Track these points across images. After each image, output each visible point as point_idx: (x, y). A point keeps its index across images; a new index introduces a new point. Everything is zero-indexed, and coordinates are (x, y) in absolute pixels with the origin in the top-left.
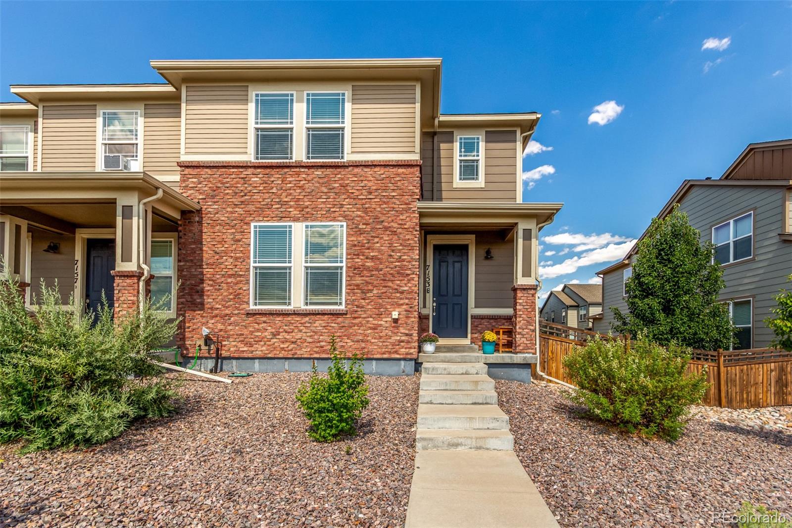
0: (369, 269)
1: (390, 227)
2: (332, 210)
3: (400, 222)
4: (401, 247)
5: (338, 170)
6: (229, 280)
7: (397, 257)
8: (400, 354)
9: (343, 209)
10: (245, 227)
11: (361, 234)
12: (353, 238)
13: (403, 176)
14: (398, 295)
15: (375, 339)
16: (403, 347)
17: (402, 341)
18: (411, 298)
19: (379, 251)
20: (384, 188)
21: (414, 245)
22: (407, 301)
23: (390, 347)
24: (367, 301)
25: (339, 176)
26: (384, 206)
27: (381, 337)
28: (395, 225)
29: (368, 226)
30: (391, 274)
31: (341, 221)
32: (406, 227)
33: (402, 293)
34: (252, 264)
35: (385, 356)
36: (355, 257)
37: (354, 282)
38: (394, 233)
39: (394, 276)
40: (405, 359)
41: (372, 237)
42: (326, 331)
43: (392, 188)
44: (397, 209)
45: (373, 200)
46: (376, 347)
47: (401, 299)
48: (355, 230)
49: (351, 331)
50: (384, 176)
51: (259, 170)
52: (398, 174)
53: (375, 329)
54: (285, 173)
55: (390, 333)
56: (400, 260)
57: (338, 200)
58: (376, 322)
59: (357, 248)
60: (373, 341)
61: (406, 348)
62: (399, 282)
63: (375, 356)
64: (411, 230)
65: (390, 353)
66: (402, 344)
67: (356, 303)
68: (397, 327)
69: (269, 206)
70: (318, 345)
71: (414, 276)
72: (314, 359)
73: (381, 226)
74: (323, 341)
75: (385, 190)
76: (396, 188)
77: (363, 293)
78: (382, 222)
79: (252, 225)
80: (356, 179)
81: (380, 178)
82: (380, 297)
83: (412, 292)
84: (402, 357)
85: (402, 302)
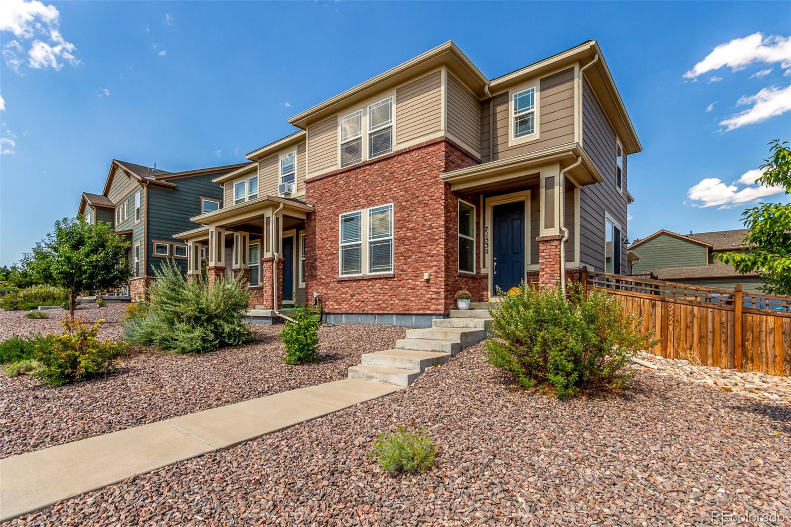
0: (409, 239)
1: (423, 201)
2: (385, 194)
3: (430, 195)
4: (431, 217)
5: (388, 161)
6: (329, 258)
7: (428, 226)
8: (430, 310)
9: (392, 192)
10: (336, 218)
11: (403, 210)
12: (398, 215)
13: (432, 153)
14: (429, 258)
15: (414, 297)
16: (433, 304)
17: (433, 299)
18: (439, 260)
19: (416, 222)
20: (419, 168)
21: (441, 212)
22: (436, 263)
23: (424, 304)
24: (408, 266)
25: (389, 166)
26: (419, 183)
27: (418, 296)
28: (426, 198)
29: (408, 203)
30: (424, 241)
31: (390, 202)
32: (434, 198)
33: (432, 256)
34: (340, 245)
35: (420, 312)
36: (399, 230)
37: (399, 251)
38: (426, 205)
39: (426, 243)
40: (435, 315)
41: (411, 211)
42: (382, 292)
43: (424, 166)
44: (428, 184)
45: (411, 180)
46: (414, 304)
47: (432, 262)
48: (400, 208)
49: (397, 291)
50: (418, 157)
51: (343, 175)
52: (428, 153)
53: (413, 289)
54: (358, 173)
55: (424, 292)
56: (431, 227)
57: (388, 186)
58: (414, 283)
59: (401, 222)
60: (412, 299)
61: (435, 305)
62: (430, 247)
63: (414, 312)
64: (438, 199)
65: (424, 309)
66: (433, 301)
67: (401, 268)
68: (428, 287)
69: (349, 200)
70: (377, 303)
71: (441, 240)
72: (375, 314)
73: (417, 201)
74: (379, 300)
75: (419, 170)
76: (427, 166)
77: (405, 259)
78: (418, 197)
79: (340, 215)
80: (399, 165)
81: (416, 160)
82: (416, 262)
83: (440, 255)
84: (432, 312)
85: (432, 264)
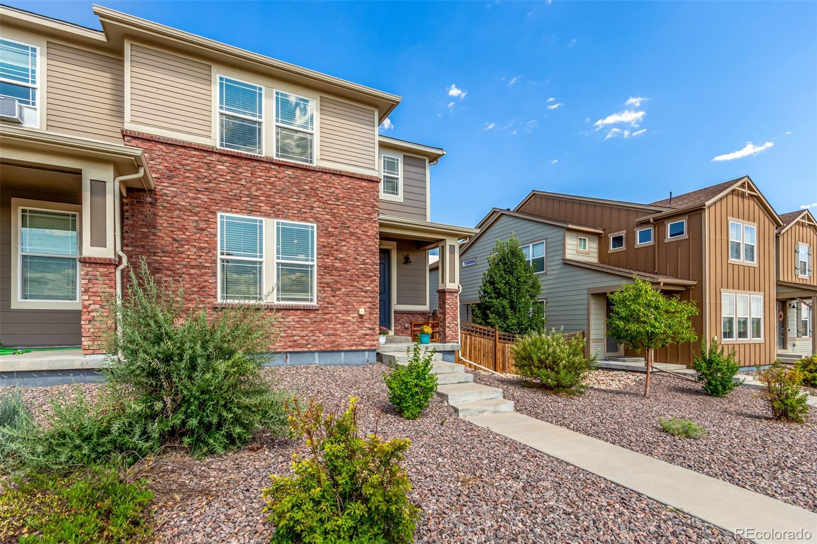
0: (337, 269)
1: (355, 233)
2: (303, 210)
3: (364, 230)
4: (364, 252)
5: (309, 173)
6: (192, 271)
7: (361, 260)
8: (365, 346)
9: (314, 211)
10: (210, 216)
11: (330, 236)
12: (323, 240)
13: (365, 189)
14: (363, 294)
15: (344, 332)
16: (367, 340)
17: (367, 335)
18: (374, 297)
19: (346, 253)
20: (350, 197)
21: (376, 251)
22: (370, 299)
23: (357, 340)
24: (336, 298)
25: (309, 179)
26: (350, 213)
27: (349, 331)
28: (360, 232)
29: (337, 230)
30: (357, 275)
31: (312, 222)
32: (368, 234)
33: (366, 292)
34: (219, 256)
35: (353, 348)
36: (325, 257)
37: (325, 281)
38: (359, 239)
39: (358, 277)
40: (368, 350)
41: (340, 240)
42: (299, 326)
43: (357, 198)
44: (361, 218)
45: (340, 207)
46: (344, 340)
47: (365, 297)
48: (324, 232)
49: (323, 326)
50: (349, 186)
51: (225, 158)
52: (361, 187)
53: (343, 324)
54: (255, 167)
55: (356, 328)
56: (364, 263)
57: (309, 202)
58: (344, 318)
59: (327, 249)
60: (342, 334)
61: (370, 341)
62: (363, 283)
63: (344, 349)
64: (373, 237)
65: (357, 345)
66: (367, 337)
67: (327, 300)
68: (362, 322)
69: (238, 198)
70: (292, 339)
71: (375, 278)
72: (286, 353)
73: (347, 231)
74: (296, 336)
75: (351, 199)
76: (359, 198)
77: (332, 290)
78: (349, 227)
79: (219, 214)
80: (325, 185)
81: (346, 188)
82: (347, 295)
83: (374, 292)
84: (367, 348)
85: (366, 300)
